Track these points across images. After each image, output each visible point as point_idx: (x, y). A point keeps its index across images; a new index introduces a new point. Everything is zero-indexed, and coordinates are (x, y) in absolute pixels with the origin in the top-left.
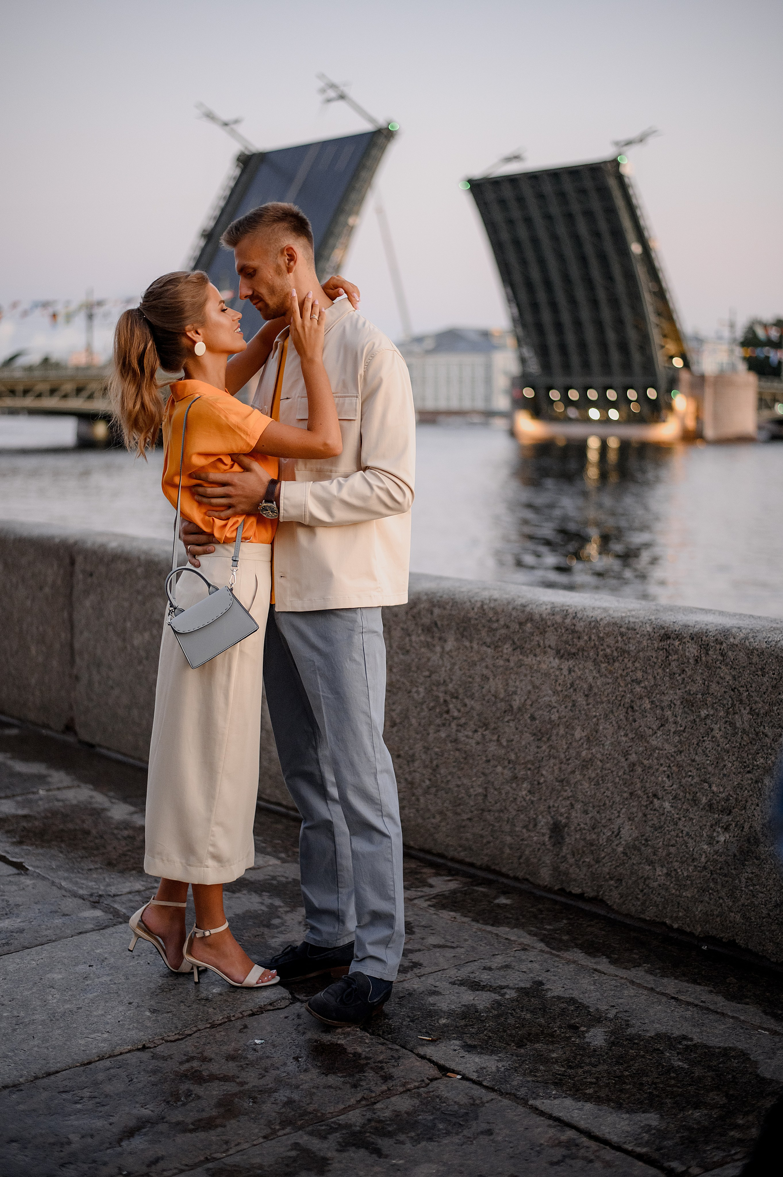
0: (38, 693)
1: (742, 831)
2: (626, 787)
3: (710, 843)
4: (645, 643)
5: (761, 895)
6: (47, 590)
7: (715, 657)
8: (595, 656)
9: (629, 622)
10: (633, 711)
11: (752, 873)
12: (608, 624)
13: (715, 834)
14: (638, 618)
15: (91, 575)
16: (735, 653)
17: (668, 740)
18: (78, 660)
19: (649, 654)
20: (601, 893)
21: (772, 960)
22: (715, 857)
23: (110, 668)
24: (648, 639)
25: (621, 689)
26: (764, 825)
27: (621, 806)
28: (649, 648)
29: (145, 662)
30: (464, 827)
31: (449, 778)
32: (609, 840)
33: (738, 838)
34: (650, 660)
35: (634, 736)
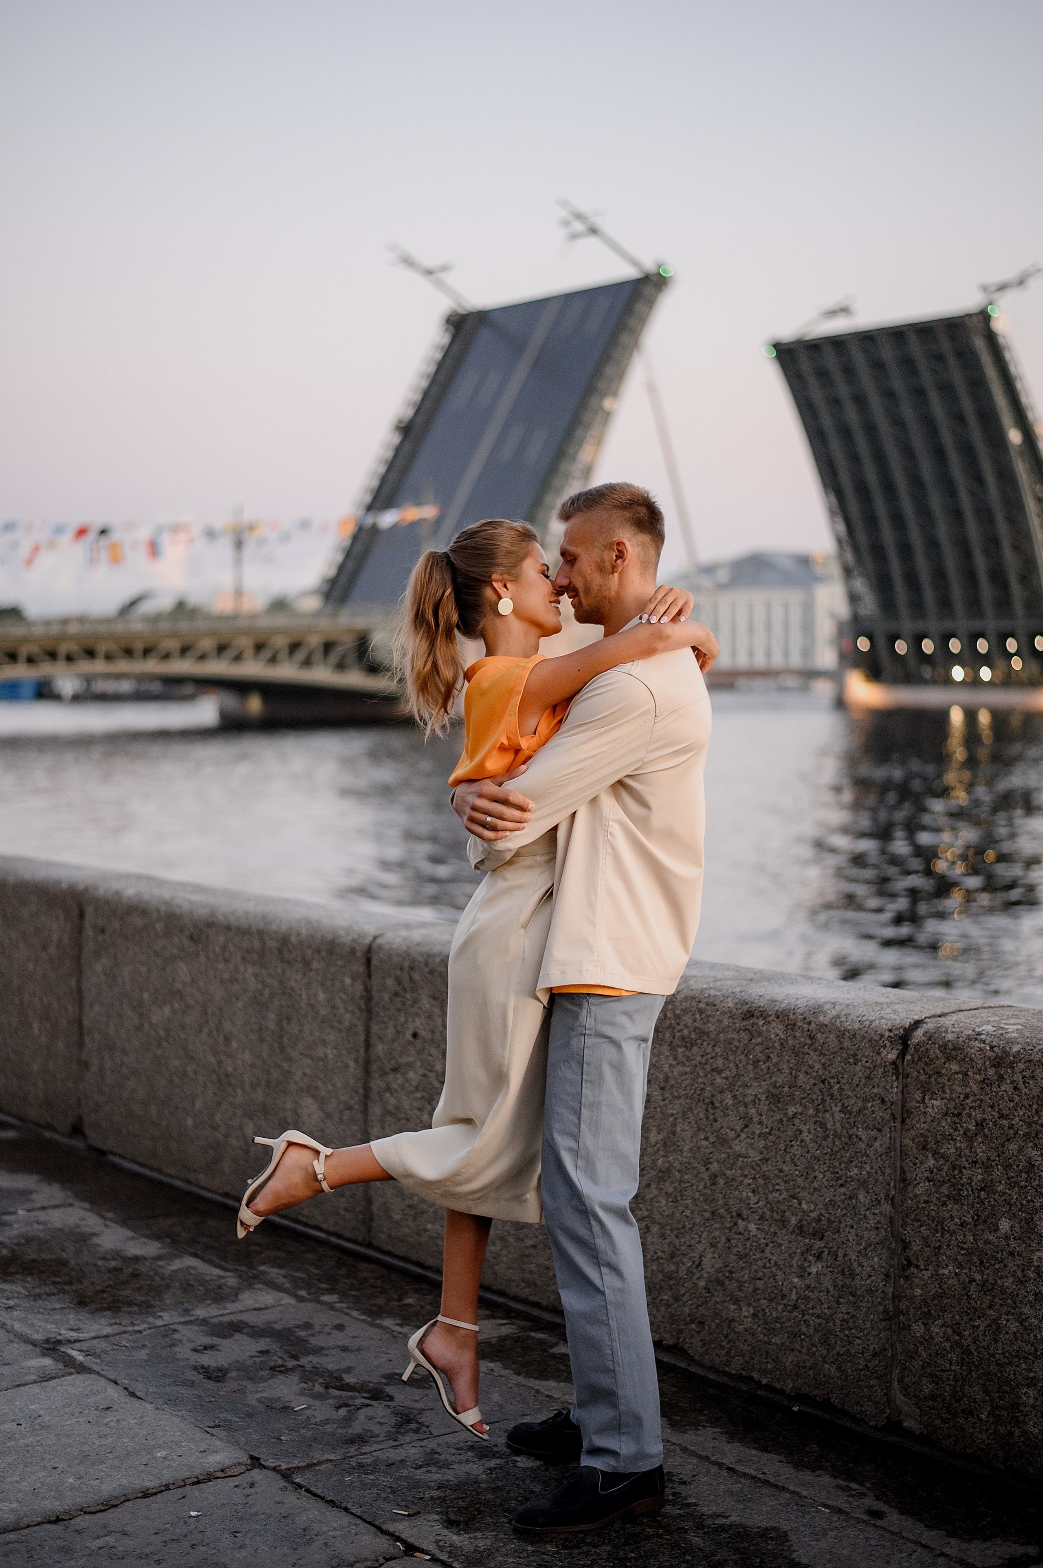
0: (41, 1084)
1: (835, 1259)
2: (707, 1204)
3: (801, 1276)
4: (726, 1022)
5: (858, 1341)
6: (52, 950)
7: (802, 1040)
8: (671, 1039)
9: (709, 995)
10: (715, 1108)
11: (848, 1313)
12: (686, 998)
13: (806, 1265)
14: (719, 990)
15: (103, 931)
16: (824, 1036)
17: (752, 1145)
18: (87, 1040)
19: (730, 1036)
20: (681, 1339)
21: (871, 1423)
22: (807, 1293)
23: (124, 1052)
24: (729, 1017)
25: (700, 1080)
26: (859, 1252)
27: (702, 1229)
28: (731, 1029)
29: (164, 1044)
30: (527, 1256)
32: (689, 1272)
33: (831, 1269)
34: (731, 1044)
35: (714, 1140)
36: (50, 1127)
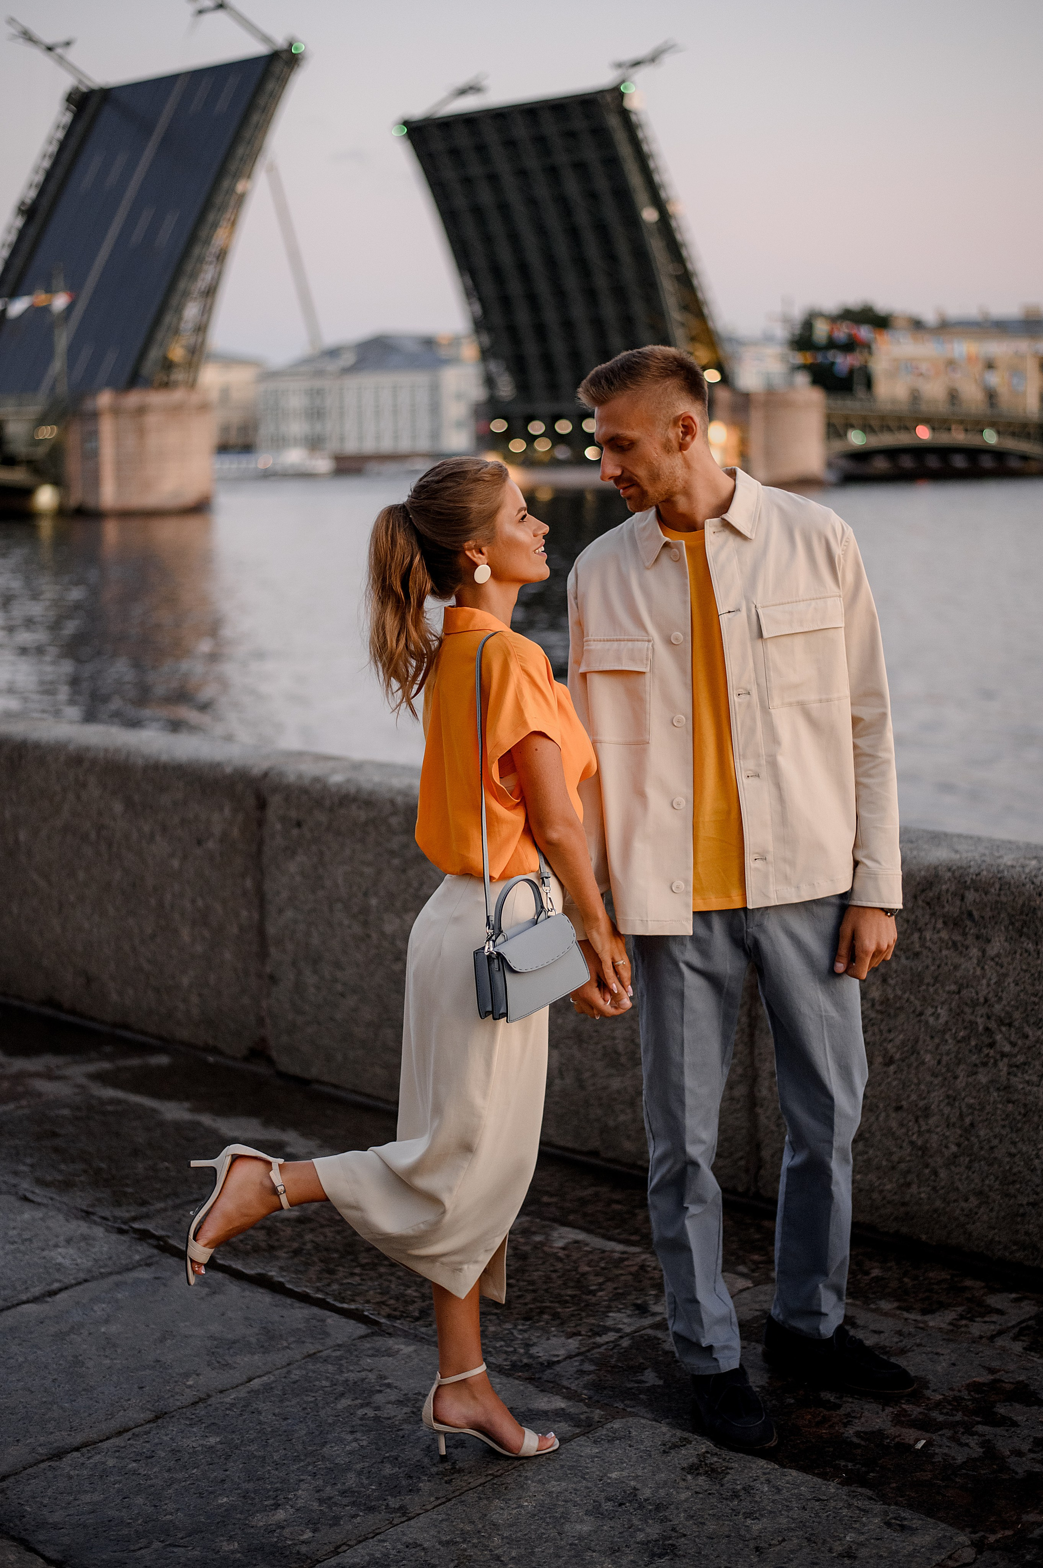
0: (194, 999)
6: (211, 845)
15: (299, 825)
18: (273, 951)
23: (338, 965)
30: (1022, 1215)
31: (995, 1142)
36: (215, 1050)
